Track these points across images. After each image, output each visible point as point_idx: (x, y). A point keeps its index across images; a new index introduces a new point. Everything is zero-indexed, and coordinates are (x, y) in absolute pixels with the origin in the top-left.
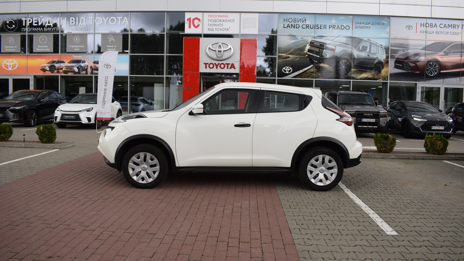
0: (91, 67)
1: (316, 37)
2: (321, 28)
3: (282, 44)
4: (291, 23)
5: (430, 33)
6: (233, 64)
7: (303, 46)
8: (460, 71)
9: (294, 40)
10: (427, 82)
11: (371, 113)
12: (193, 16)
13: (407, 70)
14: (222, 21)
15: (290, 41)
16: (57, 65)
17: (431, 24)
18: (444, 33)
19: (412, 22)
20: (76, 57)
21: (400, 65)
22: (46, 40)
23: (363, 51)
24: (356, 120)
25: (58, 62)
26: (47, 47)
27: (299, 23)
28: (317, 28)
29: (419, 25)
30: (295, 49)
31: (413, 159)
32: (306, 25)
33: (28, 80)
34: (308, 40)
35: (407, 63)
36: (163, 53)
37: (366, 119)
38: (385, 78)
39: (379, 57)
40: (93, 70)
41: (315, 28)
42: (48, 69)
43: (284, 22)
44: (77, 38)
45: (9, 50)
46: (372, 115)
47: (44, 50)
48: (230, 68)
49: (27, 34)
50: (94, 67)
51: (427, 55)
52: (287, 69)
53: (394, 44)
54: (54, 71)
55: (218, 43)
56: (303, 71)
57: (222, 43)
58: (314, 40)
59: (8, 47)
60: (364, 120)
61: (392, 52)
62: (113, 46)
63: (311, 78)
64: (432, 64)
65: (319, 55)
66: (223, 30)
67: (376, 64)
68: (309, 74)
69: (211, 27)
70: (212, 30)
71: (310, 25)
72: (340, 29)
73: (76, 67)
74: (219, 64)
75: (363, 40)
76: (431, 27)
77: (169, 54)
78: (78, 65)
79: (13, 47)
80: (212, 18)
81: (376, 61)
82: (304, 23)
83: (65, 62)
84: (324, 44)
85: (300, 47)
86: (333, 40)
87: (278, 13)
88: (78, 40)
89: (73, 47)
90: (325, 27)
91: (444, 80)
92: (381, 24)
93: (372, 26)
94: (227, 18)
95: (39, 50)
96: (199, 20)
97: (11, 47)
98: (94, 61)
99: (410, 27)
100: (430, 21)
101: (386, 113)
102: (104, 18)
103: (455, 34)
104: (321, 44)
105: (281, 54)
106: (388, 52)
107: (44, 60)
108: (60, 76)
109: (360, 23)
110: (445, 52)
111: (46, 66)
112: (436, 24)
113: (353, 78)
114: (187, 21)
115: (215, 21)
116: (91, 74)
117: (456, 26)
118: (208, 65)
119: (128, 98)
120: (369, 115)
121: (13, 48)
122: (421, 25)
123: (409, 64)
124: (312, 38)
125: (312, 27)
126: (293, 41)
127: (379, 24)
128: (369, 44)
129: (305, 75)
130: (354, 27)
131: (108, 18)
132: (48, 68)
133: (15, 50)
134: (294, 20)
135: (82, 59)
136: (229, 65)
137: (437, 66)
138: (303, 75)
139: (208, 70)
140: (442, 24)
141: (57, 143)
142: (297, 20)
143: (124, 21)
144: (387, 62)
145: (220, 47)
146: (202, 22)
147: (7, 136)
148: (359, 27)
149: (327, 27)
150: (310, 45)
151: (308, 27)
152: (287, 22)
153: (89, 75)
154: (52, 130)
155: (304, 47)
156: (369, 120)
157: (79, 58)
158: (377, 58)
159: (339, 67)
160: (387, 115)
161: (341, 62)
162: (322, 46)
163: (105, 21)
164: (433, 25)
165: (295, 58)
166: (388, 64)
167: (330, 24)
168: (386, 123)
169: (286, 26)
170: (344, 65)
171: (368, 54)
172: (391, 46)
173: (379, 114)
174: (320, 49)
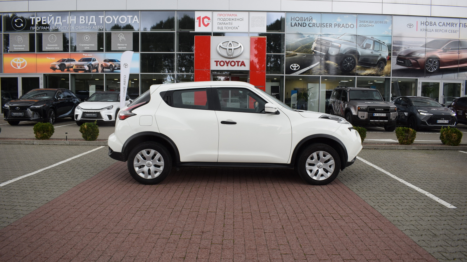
0: (102, 65)
1: (322, 35)
2: (327, 26)
3: (290, 42)
4: (298, 22)
5: (430, 31)
6: (243, 62)
7: (310, 44)
8: (458, 66)
9: (301, 38)
10: (427, 77)
11: (382, 108)
12: (202, 15)
13: (409, 67)
14: (231, 19)
15: (298, 39)
16: (67, 64)
17: (430, 22)
18: (443, 31)
19: (413, 20)
20: (86, 55)
21: (402, 62)
22: (55, 39)
23: (367, 49)
24: (368, 114)
25: (69, 60)
26: (57, 45)
27: (306, 22)
28: (323, 27)
29: (419, 23)
30: (302, 46)
31: (432, 150)
32: (312, 24)
33: (38, 78)
34: (315, 38)
35: (408, 60)
36: (174, 51)
37: (377, 114)
38: (388, 74)
39: (382, 54)
40: (103, 68)
41: (321, 27)
42: (58, 68)
43: (291, 21)
44: (87, 36)
45: (17, 49)
46: (383, 110)
47: (53, 48)
48: (241, 66)
49: (36, 32)
50: (105, 65)
51: (427, 52)
52: (295, 66)
53: (396, 41)
54: (64, 69)
55: (228, 42)
56: (310, 68)
57: (232, 42)
58: (320, 38)
59: (17, 46)
61: (395, 50)
62: (123, 45)
63: (317, 75)
64: (432, 60)
65: (325, 53)
66: (232, 28)
67: (379, 61)
68: (315, 71)
69: (220, 26)
70: (222, 28)
71: (317, 23)
72: (344, 27)
73: (86, 66)
74: (229, 61)
75: (367, 38)
76: (430, 25)
77: (180, 52)
78: (89, 64)
79: (22, 46)
80: (222, 17)
81: (379, 58)
82: (311, 22)
83: (75, 61)
84: (330, 42)
85: (307, 44)
86: (338, 38)
87: (286, 12)
88: (88, 39)
89: (83, 45)
90: (331, 25)
91: (443, 75)
92: (384, 22)
93: (375, 25)
94: (236, 17)
95: (48, 48)
96: (209, 19)
97: (20, 46)
98: (104, 59)
99: (411, 25)
100: (429, 20)
101: (395, 107)
102: (114, 16)
103: (453, 32)
104: (327, 41)
105: (289, 52)
106: (390, 49)
107: (54, 58)
108: (71, 74)
109: (364, 22)
110: (443, 49)
111: (55, 65)
112: (435, 22)
113: (357, 75)
114: (197, 20)
115: (224, 20)
116: (101, 72)
117: (454, 24)
118: (218, 63)
119: (139, 95)
120: (380, 110)
121: (21, 47)
122: (421, 23)
123: (410, 61)
124: (318, 36)
125: (318, 26)
127: (382, 22)
128: (372, 41)
129: (312, 72)
130: (358, 25)
131: (118, 16)
132: (58, 66)
133: (23, 49)
134: (301, 19)
135: (93, 58)
136: (239, 63)
137: (436, 63)
138: (310, 72)
139: (219, 68)
140: (441, 23)
141: (99, 141)
142: (304, 19)
143: (134, 20)
144: (390, 59)
145: (230, 45)
146: (211, 21)
147: (49, 134)
148: (363, 25)
149: (333, 26)
150: (316, 43)
151: (314, 25)
153: (100, 73)
154: (95, 128)
156: (380, 114)
157: (90, 56)
158: (380, 55)
159: (344, 64)
160: (396, 109)
161: (346, 59)
162: (328, 43)
163: (116, 20)
164: (433, 24)
165: (302, 56)
166: (391, 60)
167: (335, 23)
168: (395, 117)
169: (293, 25)
170: (349, 62)
171: (371, 51)
172: (394, 44)
173: (389, 109)
174: (326, 47)
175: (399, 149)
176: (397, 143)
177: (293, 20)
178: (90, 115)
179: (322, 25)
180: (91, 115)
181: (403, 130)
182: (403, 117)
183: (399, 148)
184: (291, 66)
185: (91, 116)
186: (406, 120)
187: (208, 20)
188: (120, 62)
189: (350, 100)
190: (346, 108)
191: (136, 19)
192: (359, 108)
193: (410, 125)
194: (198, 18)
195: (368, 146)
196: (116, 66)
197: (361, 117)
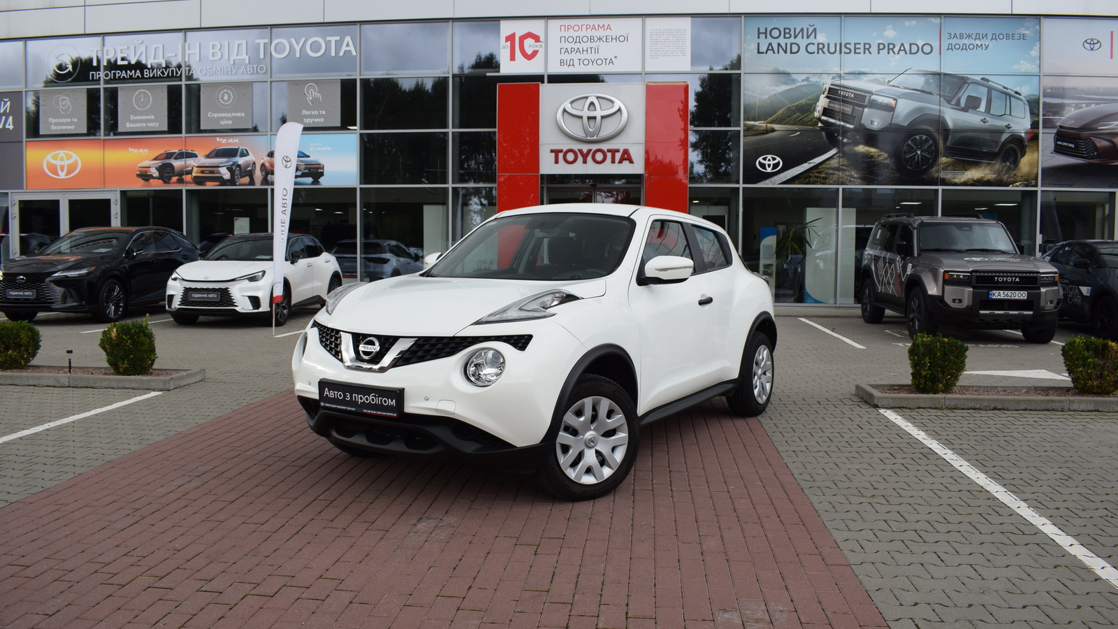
0: (263, 165)
1: (843, 75)
2: (857, 51)
3: (755, 95)
4: (778, 41)
6: (626, 152)
7: (810, 100)
9: (786, 84)
11: (1017, 274)
12: (520, 28)
13: (1089, 159)
14: (596, 39)
15: (775, 88)
16: (177, 164)
19: (1100, 30)
20: (224, 141)
21: (1070, 145)
22: (149, 101)
23: (970, 110)
24: (974, 295)
25: (181, 155)
26: (153, 117)
27: (799, 40)
28: (845, 53)
30: (789, 107)
32: (816, 45)
33: (107, 202)
34: (823, 84)
35: (1087, 139)
36: (445, 126)
37: (1002, 292)
38: (1030, 180)
39: (1012, 125)
40: (265, 173)
41: (841, 53)
42: (156, 174)
43: (759, 38)
44: (226, 92)
45: (59, 128)
46: (1018, 280)
47: (144, 125)
48: (620, 162)
49: (102, 86)
50: (268, 165)
52: (769, 162)
53: (1052, 88)
54: (170, 178)
55: (587, 98)
56: (812, 165)
57: (598, 98)
58: (838, 82)
59: (57, 121)
60: (996, 295)
61: (1048, 111)
62: (316, 113)
63: (831, 184)
65: (851, 124)
66: (599, 62)
67: (1004, 144)
68: (826, 173)
69: (567, 57)
70: (571, 64)
71: (829, 44)
72: (906, 53)
73: (225, 168)
74: (589, 151)
75: (969, 81)
77: (460, 127)
78: (231, 163)
79: (69, 120)
80: (571, 33)
81: (1004, 137)
82: (812, 39)
83: (196, 156)
84: (866, 94)
85: (803, 101)
86: (889, 82)
87: (743, 17)
88: (229, 99)
89: (216, 115)
90: (867, 48)
92: (1017, 36)
93: (992, 44)
94: (608, 33)
95: (132, 125)
96: (537, 39)
97: (65, 120)
98: (269, 151)
99: (1094, 44)
101: (1055, 273)
102: (293, 40)
104: (858, 93)
105: (752, 123)
106: (1036, 111)
107: (146, 150)
108: (186, 190)
109: (961, 36)
111: (149, 167)
113: (944, 182)
114: (506, 41)
115: (578, 41)
116: (262, 184)
118: (561, 155)
119: (356, 243)
120: (1009, 280)
121: (67, 124)
123: (1093, 142)
124: (833, 78)
125: (832, 50)
126: (784, 88)
127: (1011, 36)
128: (985, 90)
129: (816, 177)
130: (945, 46)
131: (303, 39)
132: (156, 171)
133: (73, 127)
134: (785, 33)
135: (241, 148)
136: (616, 154)
138: (810, 177)
139: (562, 169)
141: (158, 375)
142: (792, 33)
143: (344, 48)
144: (1034, 138)
145: (592, 106)
146: (543, 44)
147: (23, 355)
148: (957, 47)
149: (874, 49)
150: (827, 97)
151: (822, 49)
152: (766, 38)
153: (258, 186)
154: (142, 338)
155: (813, 103)
156: (1009, 293)
157: (233, 144)
158: (1008, 127)
159: (906, 153)
160: (1057, 279)
161: (912, 141)
162: (861, 100)
163: (299, 48)
165: (789, 132)
166: (1038, 142)
167: (881, 41)
168: (1055, 302)
169: (763, 49)
170: (919, 149)
171: (983, 118)
172: (1045, 95)
173: (1036, 277)
174: (856, 107)
175: (1074, 411)
176: (1068, 390)
177: (764, 35)
178: (203, 296)
179: (843, 49)
181: (1088, 348)
182: (1078, 300)
183: (1075, 406)
184: (760, 162)
186: (1087, 307)
187: (536, 42)
188: (309, 157)
189: (921, 251)
190: (911, 274)
191: (348, 45)
192: (947, 277)
193: (1099, 324)
194: (508, 39)
196: (299, 168)
197: (954, 301)
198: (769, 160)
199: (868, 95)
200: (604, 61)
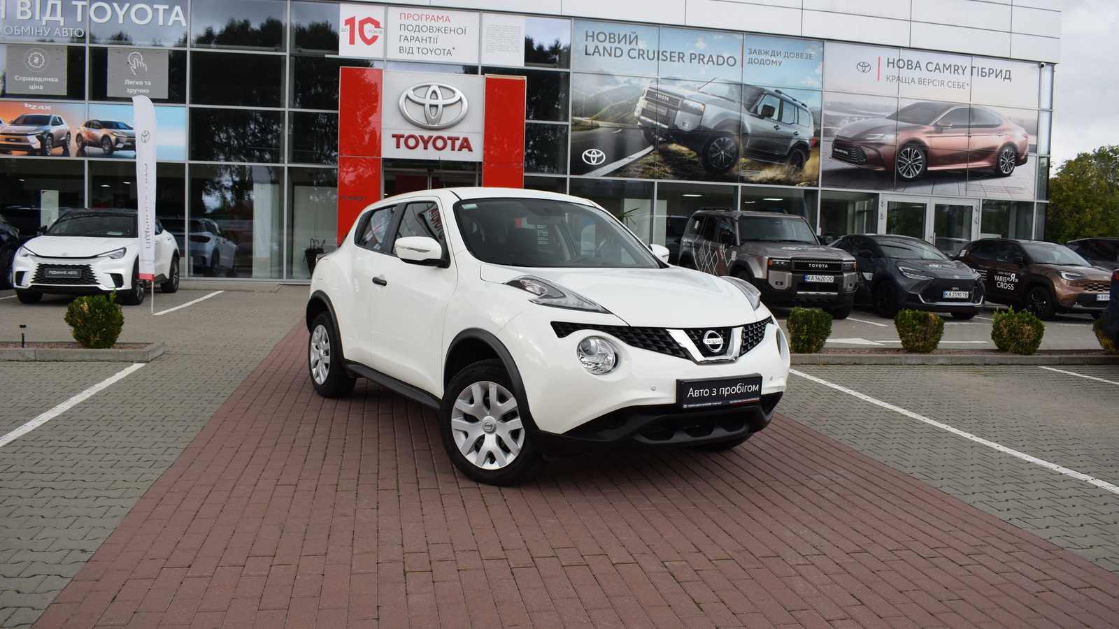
0: (79, 135)
1: (660, 80)
2: (673, 59)
3: (583, 93)
4: (604, 44)
5: (907, 81)
6: (466, 140)
7: (630, 100)
8: (966, 167)
9: (610, 84)
10: (900, 191)
11: (826, 262)
12: (360, 13)
13: (859, 164)
14: (435, 29)
15: (600, 87)
17: (908, 61)
18: (936, 83)
19: (870, 55)
20: (34, 107)
21: (845, 152)
23: (765, 118)
24: (793, 276)
27: (622, 45)
28: (662, 60)
29: (884, 63)
30: (613, 106)
31: (981, 365)
32: (637, 51)
34: (643, 87)
35: (858, 148)
36: (279, 104)
37: (815, 276)
38: (812, 181)
39: (799, 132)
40: (84, 144)
41: (658, 60)
43: (587, 40)
44: (36, 55)
46: (826, 266)
48: (460, 149)
50: (89, 136)
51: (899, 131)
53: (831, 103)
55: (429, 86)
56: (631, 160)
57: (439, 87)
58: (655, 86)
60: (810, 278)
61: (828, 122)
62: (141, 83)
63: (648, 178)
64: (911, 150)
65: (666, 124)
66: (438, 52)
67: (792, 148)
68: (643, 168)
69: (406, 44)
70: (411, 52)
71: (648, 51)
72: (714, 64)
73: (34, 136)
74: (430, 137)
75: (765, 92)
76: (908, 68)
77: (298, 107)
78: (41, 131)
80: (411, 21)
81: (793, 142)
82: (633, 45)
84: (679, 98)
85: (624, 101)
86: (699, 88)
87: (573, 19)
88: (40, 63)
89: (24, 79)
90: (681, 57)
91: (935, 186)
92: (805, 56)
93: (784, 61)
94: (447, 24)
96: (377, 24)
98: (87, 120)
99: (865, 67)
100: (906, 55)
101: (853, 261)
102: (115, 5)
103: (956, 86)
104: (672, 96)
105: (579, 118)
106: (818, 122)
109: (760, 53)
110: (936, 125)
112: (918, 62)
113: (743, 180)
114: (346, 24)
115: (417, 30)
116: (78, 156)
117: (960, 67)
118: (402, 140)
119: (184, 221)
120: (820, 266)
122: (888, 63)
123: (863, 151)
124: (652, 82)
125: (651, 56)
126: (608, 88)
127: (800, 56)
128: (778, 101)
129: (635, 171)
130: (746, 60)
131: (127, 5)
134: (610, 38)
135: (53, 115)
136: (456, 141)
137: (920, 157)
138: (630, 171)
139: (404, 154)
140: (932, 64)
142: (616, 38)
143: (173, 18)
144: (817, 145)
145: (434, 95)
146: (383, 30)
148: (756, 61)
149: (687, 58)
150: (646, 99)
151: (642, 55)
152: (593, 41)
153: (73, 157)
155: (633, 104)
156: (820, 277)
157: (44, 111)
158: (796, 134)
159: (712, 153)
160: (855, 266)
161: (717, 142)
162: (674, 103)
163: (121, 13)
164: (914, 65)
165: (611, 129)
166: (819, 148)
167: (693, 52)
168: (853, 285)
169: (590, 51)
170: (722, 149)
171: (776, 125)
172: (828, 108)
173: (840, 265)
174: (670, 110)
176: (898, 350)
177: (591, 38)
178: (62, 273)
179: (659, 55)
180: (65, 273)
181: (914, 317)
183: (909, 362)
184: (585, 155)
185: (63, 275)
186: (869, 289)
188: (132, 129)
189: (743, 241)
191: (177, 15)
192: (771, 263)
193: (879, 304)
194: (347, 22)
195: (840, 357)
196: (121, 140)
197: (777, 283)
198: (594, 154)
199: (681, 99)
200: (442, 51)
